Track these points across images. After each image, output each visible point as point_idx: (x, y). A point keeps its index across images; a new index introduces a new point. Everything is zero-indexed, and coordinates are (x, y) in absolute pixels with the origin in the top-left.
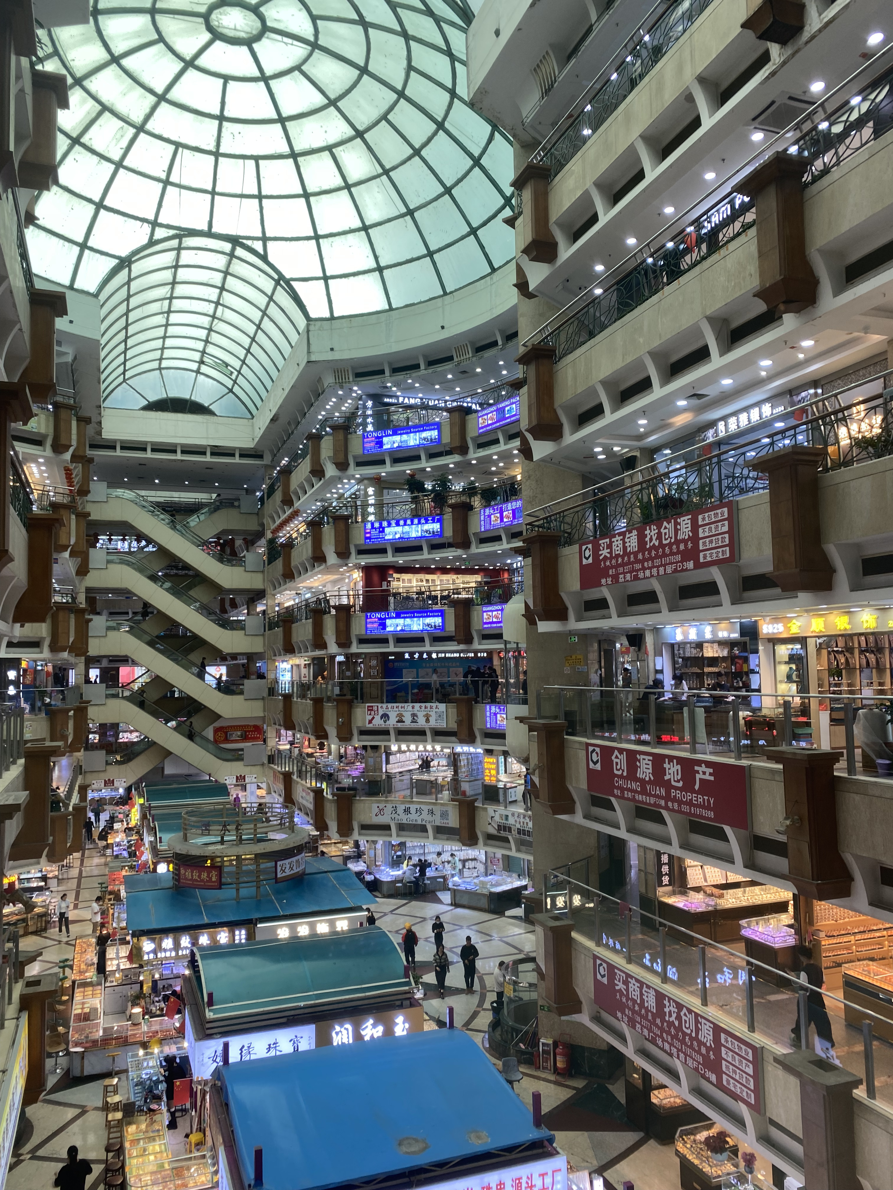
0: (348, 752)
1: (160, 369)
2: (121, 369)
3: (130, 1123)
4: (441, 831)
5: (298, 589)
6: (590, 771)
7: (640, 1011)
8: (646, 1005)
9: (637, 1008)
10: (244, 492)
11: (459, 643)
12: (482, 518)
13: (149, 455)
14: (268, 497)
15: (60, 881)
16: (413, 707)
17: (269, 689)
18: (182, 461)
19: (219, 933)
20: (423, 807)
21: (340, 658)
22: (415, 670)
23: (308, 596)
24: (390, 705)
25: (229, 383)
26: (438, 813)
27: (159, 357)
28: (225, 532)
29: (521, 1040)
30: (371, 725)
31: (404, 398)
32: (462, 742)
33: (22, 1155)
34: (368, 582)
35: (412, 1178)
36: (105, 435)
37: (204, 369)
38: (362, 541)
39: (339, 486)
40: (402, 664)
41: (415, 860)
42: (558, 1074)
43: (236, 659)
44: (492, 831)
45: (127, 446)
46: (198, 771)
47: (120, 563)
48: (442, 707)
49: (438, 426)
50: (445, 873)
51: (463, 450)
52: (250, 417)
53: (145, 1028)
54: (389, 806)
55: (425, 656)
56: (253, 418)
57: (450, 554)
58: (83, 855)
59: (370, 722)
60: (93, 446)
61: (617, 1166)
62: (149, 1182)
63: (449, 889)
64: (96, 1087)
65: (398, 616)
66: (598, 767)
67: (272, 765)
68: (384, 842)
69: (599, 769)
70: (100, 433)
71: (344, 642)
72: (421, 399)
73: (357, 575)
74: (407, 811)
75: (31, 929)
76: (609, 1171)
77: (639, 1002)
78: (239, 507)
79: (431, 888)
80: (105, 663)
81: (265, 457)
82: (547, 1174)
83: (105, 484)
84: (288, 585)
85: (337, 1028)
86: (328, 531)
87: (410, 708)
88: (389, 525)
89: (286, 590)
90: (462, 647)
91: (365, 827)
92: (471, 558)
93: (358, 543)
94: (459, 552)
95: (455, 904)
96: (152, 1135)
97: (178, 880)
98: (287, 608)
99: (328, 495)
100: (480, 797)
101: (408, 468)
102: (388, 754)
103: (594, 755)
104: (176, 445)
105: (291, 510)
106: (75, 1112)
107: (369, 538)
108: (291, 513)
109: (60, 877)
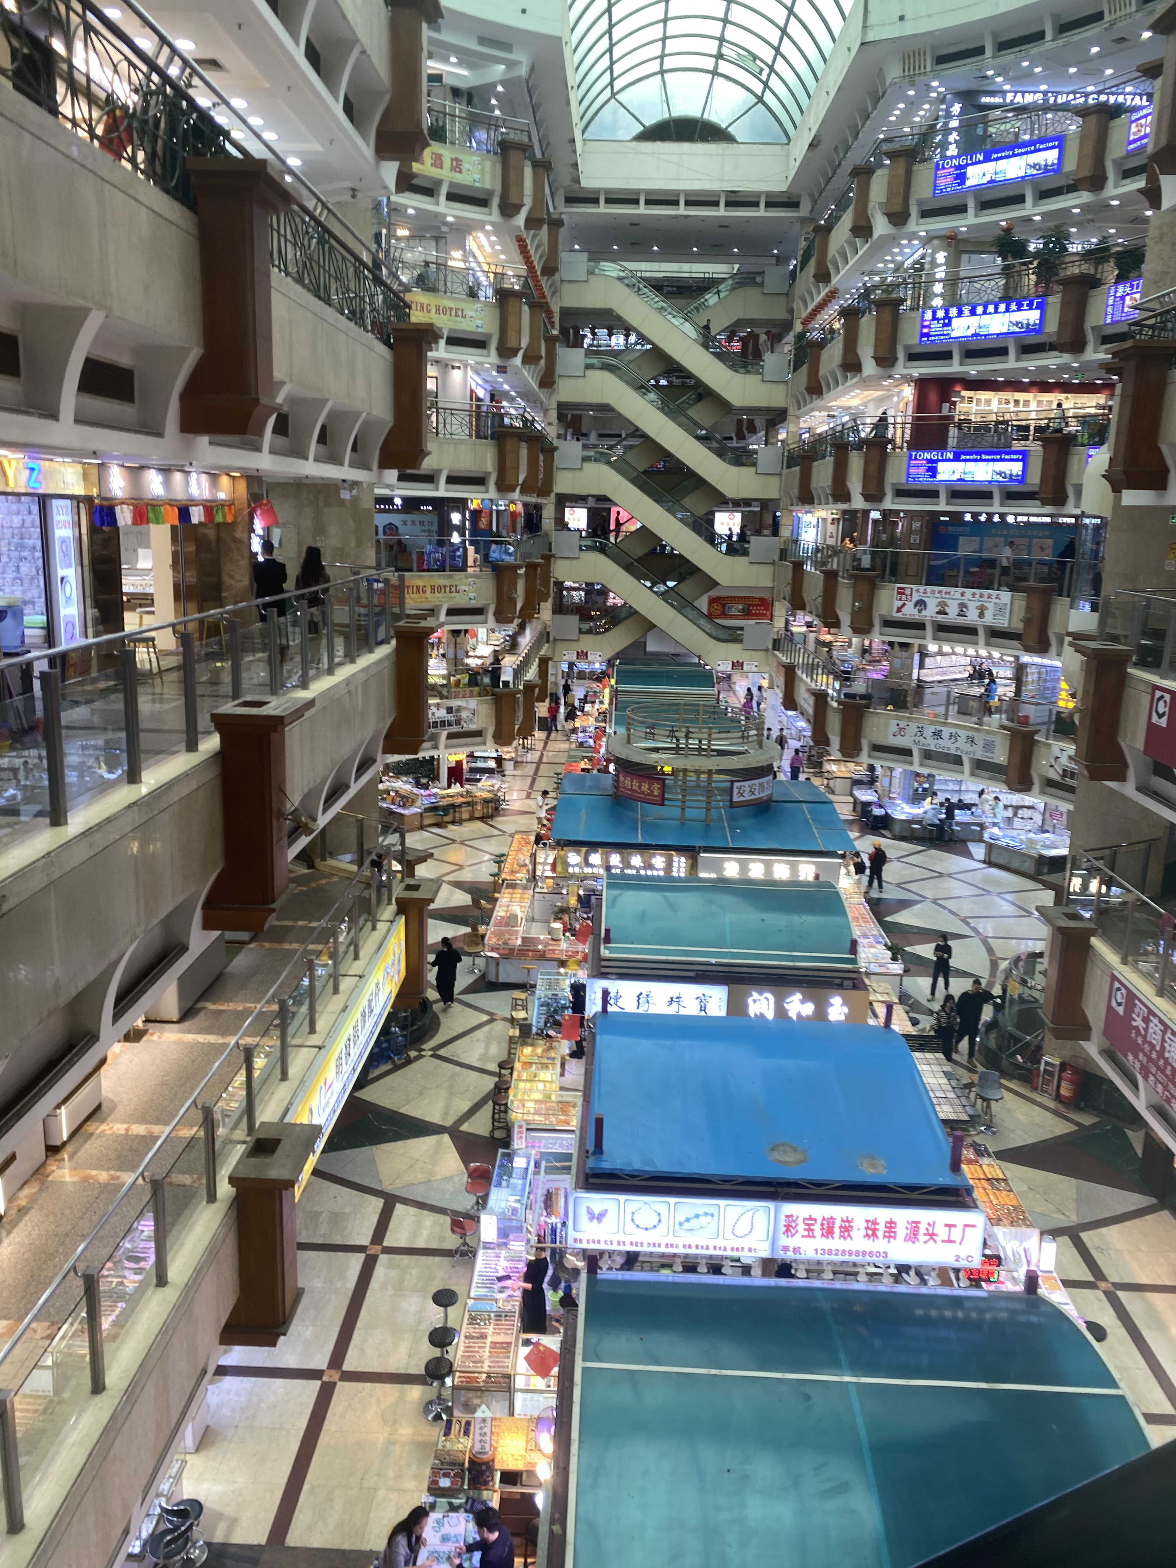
0: (874, 646)
1: (662, 72)
2: (606, 78)
3: (524, 1044)
4: (981, 767)
5: (830, 409)
6: (1151, 727)
7: (1158, 1060)
8: (1167, 1055)
9: (1154, 1056)
10: (774, 260)
11: (1044, 503)
12: (1111, 302)
13: (642, 209)
14: (801, 269)
15: (517, 763)
16: (963, 594)
17: (782, 550)
18: (687, 217)
19: (654, 855)
20: (960, 732)
21: (875, 515)
22: (977, 539)
23: (846, 419)
24: (929, 588)
25: (758, 88)
26: (980, 742)
27: (659, 53)
28: (740, 323)
29: (1020, 1052)
30: (899, 615)
31: (1016, 92)
32: (1028, 649)
33: (424, 1050)
34: (921, 404)
35: (779, 1190)
36: (585, 183)
37: (724, 67)
38: (915, 340)
39: (896, 250)
40: (960, 529)
41: (941, 798)
42: (1061, 1102)
43: (750, 505)
44: (1054, 776)
45: (616, 198)
46: (685, 651)
47: (601, 369)
48: (1005, 596)
49: (1060, 141)
50: (984, 820)
51: (1096, 182)
52: (786, 141)
53: (564, 945)
54: (913, 725)
55: (996, 519)
56: (788, 144)
57: (1052, 361)
58: (548, 737)
59: (899, 610)
60: (571, 200)
61: (1104, 1230)
62: (532, 1110)
63: (984, 841)
64: (506, 996)
65: (956, 458)
66: (1163, 722)
67: (776, 653)
68: (904, 770)
69: (1164, 725)
70: (577, 180)
71: (873, 495)
72: (1045, 93)
73: (909, 392)
74: (937, 734)
75: (477, 814)
76: (1090, 1233)
77: (1158, 1048)
78: (762, 284)
79: (962, 836)
80: (591, 502)
81: (802, 205)
82: (954, 1226)
83: (585, 255)
84: (817, 403)
85: (755, 995)
86: (867, 325)
87: (958, 595)
88: (960, 314)
89: (812, 410)
90: (1048, 509)
91: (878, 748)
92: (1085, 367)
93: (910, 342)
94: (1066, 358)
95: (989, 862)
96: (546, 1061)
97: (617, 787)
98: (820, 434)
99: (881, 265)
100: (1043, 729)
101: (1001, 217)
102: (923, 655)
103: (1161, 703)
104: (678, 193)
105: (827, 290)
106: (485, 1018)
107: (927, 335)
108: (827, 295)
109: (519, 759)
